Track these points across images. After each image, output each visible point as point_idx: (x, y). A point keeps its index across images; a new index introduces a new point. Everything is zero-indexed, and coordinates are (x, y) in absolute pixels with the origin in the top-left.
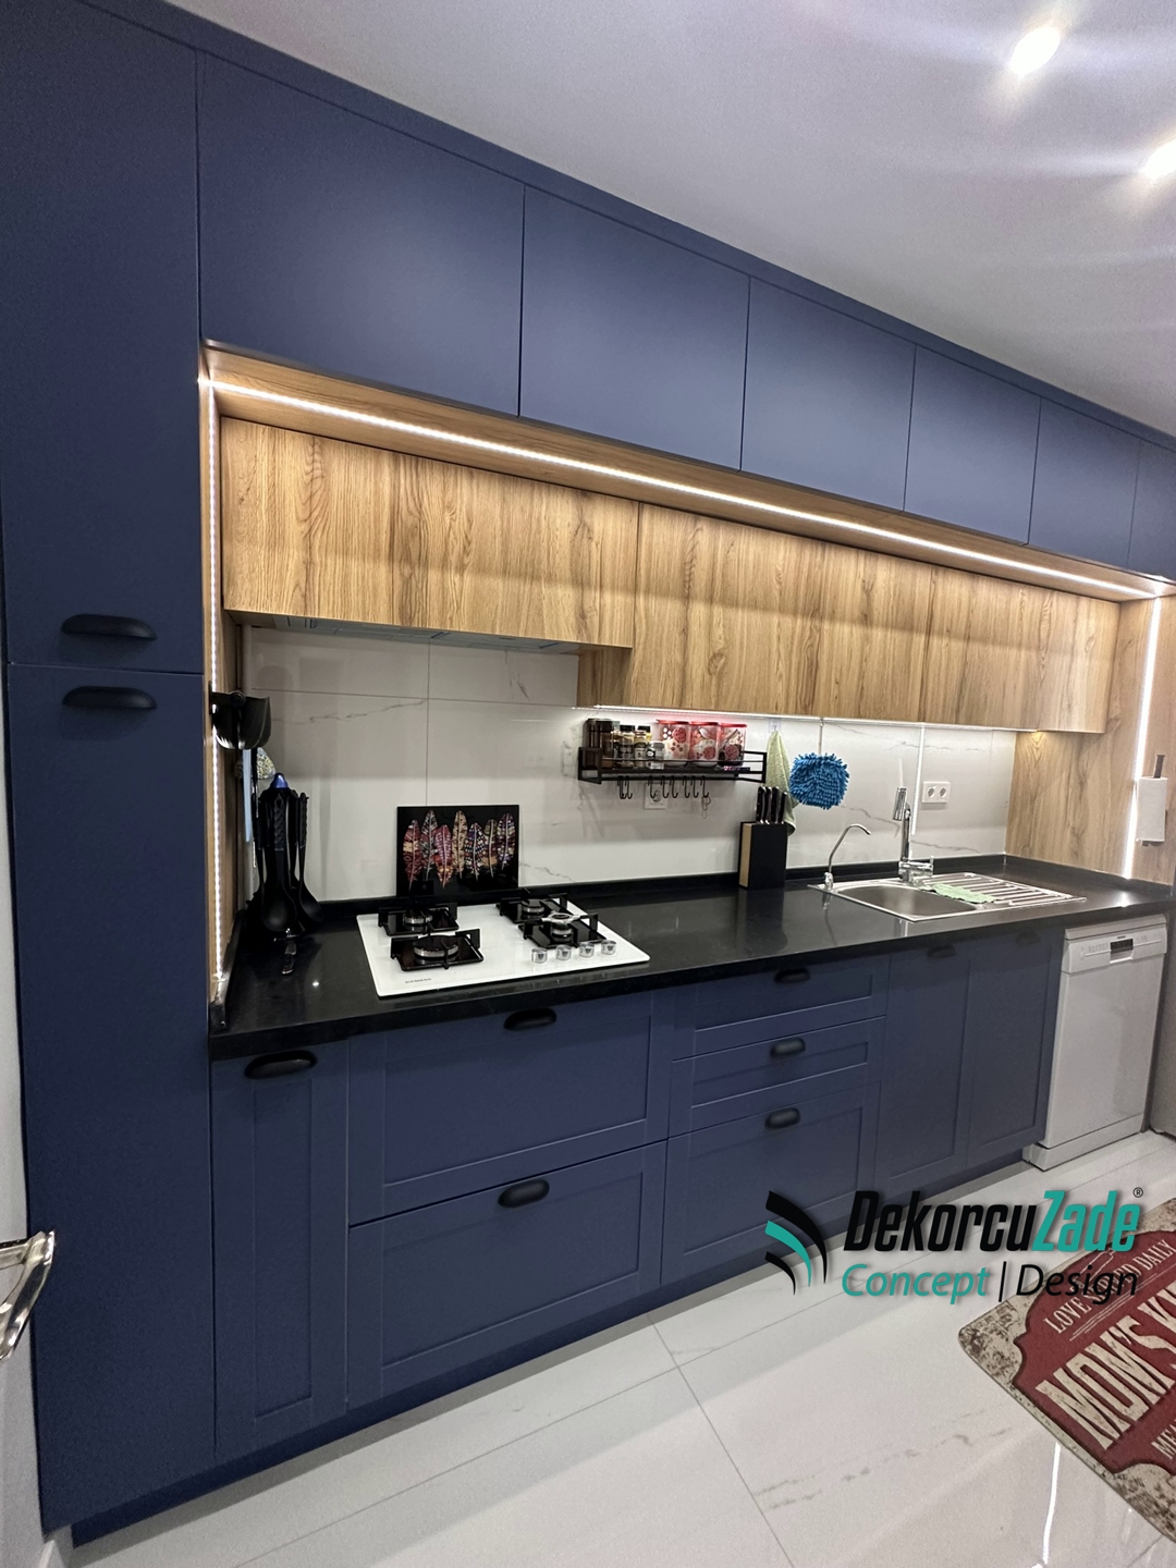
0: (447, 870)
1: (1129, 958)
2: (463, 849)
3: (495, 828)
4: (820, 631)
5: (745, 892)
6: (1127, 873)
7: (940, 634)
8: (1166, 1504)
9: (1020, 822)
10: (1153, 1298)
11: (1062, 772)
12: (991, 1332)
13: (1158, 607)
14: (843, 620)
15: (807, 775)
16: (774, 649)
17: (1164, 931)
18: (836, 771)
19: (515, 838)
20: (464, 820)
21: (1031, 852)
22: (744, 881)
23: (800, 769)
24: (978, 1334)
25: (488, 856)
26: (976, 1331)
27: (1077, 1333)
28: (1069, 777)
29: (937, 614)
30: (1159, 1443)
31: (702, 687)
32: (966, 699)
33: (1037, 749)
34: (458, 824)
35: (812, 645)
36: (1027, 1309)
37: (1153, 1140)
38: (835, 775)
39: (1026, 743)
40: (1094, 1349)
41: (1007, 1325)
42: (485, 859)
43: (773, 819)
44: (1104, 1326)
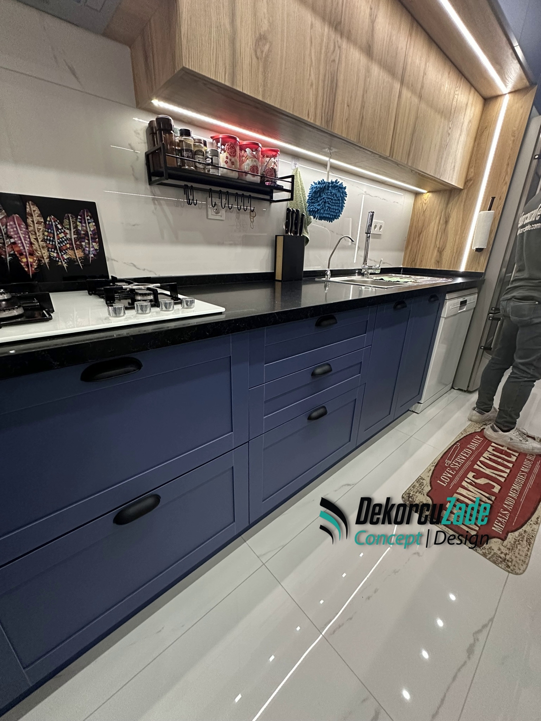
0: (30, 260)
1: (464, 309)
2: (44, 240)
3: (75, 223)
4: (339, 47)
5: (280, 283)
6: (462, 269)
7: (408, 87)
8: (504, 556)
9: (411, 248)
10: (479, 462)
11: (437, 217)
12: (416, 493)
13: (505, 103)
14: (355, 43)
15: (320, 196)
16: (307, 53)
17: (477, 295)
18: (339, 191)
19: (97, 235)
20: (38, 212)
21: (415, 265)
22: (279, 276)
23: (315, 192)
24: (411, 495)
25: (73, 249)
26: (409, 494)
27: (452, 484)
28: (440, 218)
29: (408, 68)
30: (495, 527)
31: (251, 71)
32: (413, 147)
33: (425, 204)
34: (32, 215)
35: (334, 61)
36: (430, 478)
37: (455, 392)
38: (338, 195)
39: (419, 202)
40: (461, 490)
41: (422, 487)
42: (70, 252)
43: (296, 233)
44: (462, 479)
